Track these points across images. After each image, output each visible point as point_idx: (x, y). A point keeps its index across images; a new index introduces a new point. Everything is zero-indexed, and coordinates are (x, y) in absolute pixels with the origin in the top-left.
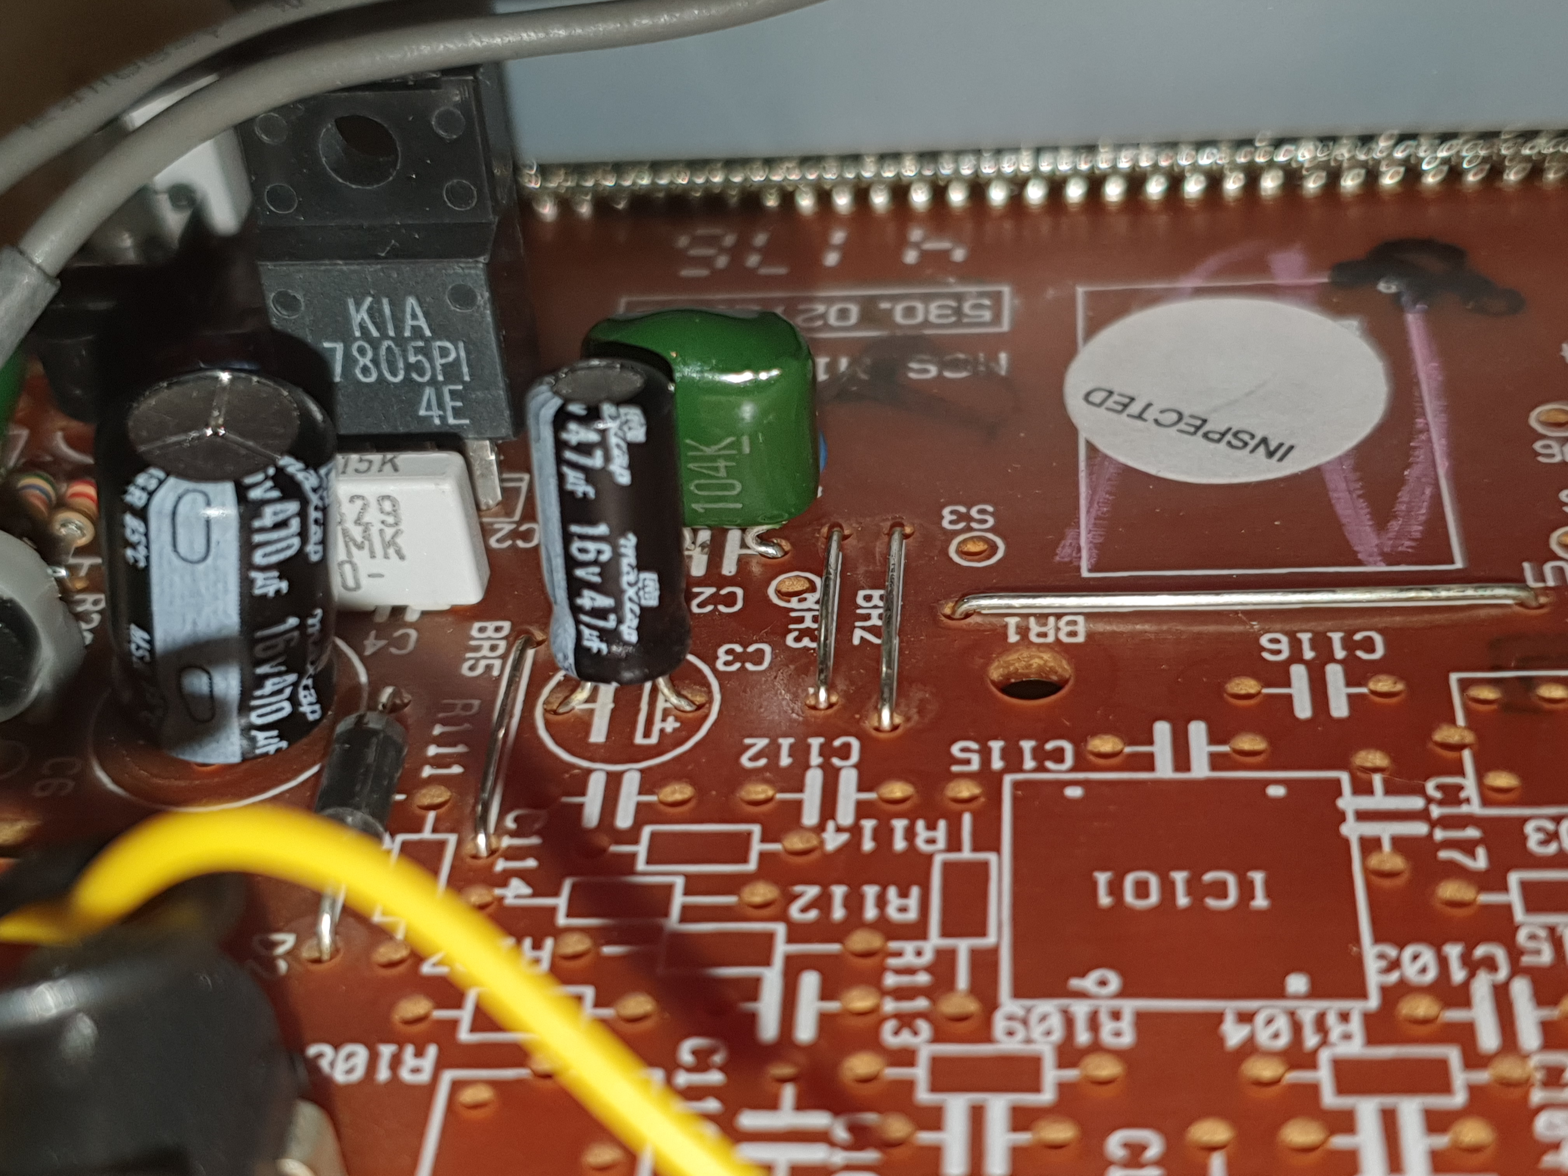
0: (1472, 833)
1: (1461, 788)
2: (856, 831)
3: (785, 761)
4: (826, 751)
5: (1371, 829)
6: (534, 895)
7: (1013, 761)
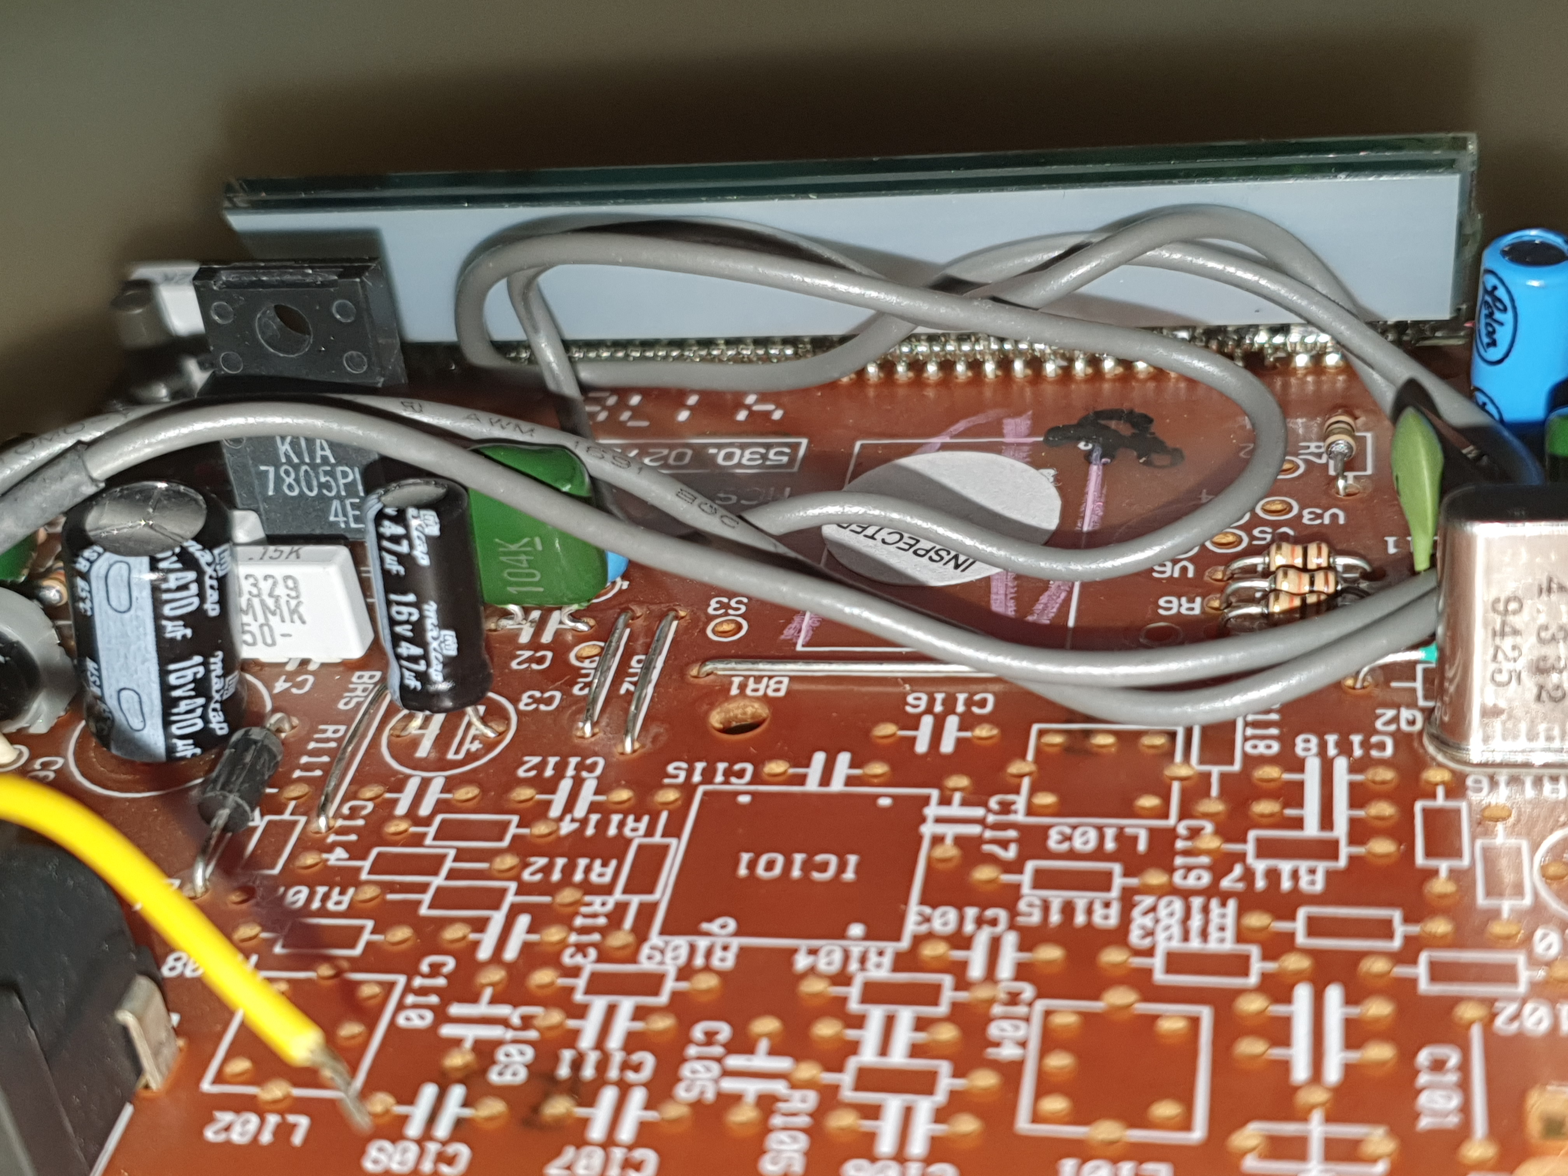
0: (1012, 834)
1: (1013, 803)
2: (584, 822)
3: (549, 772)
4: (579, 767)
5: (941, 829)
6: (350, 859)
7: (708, 776)
